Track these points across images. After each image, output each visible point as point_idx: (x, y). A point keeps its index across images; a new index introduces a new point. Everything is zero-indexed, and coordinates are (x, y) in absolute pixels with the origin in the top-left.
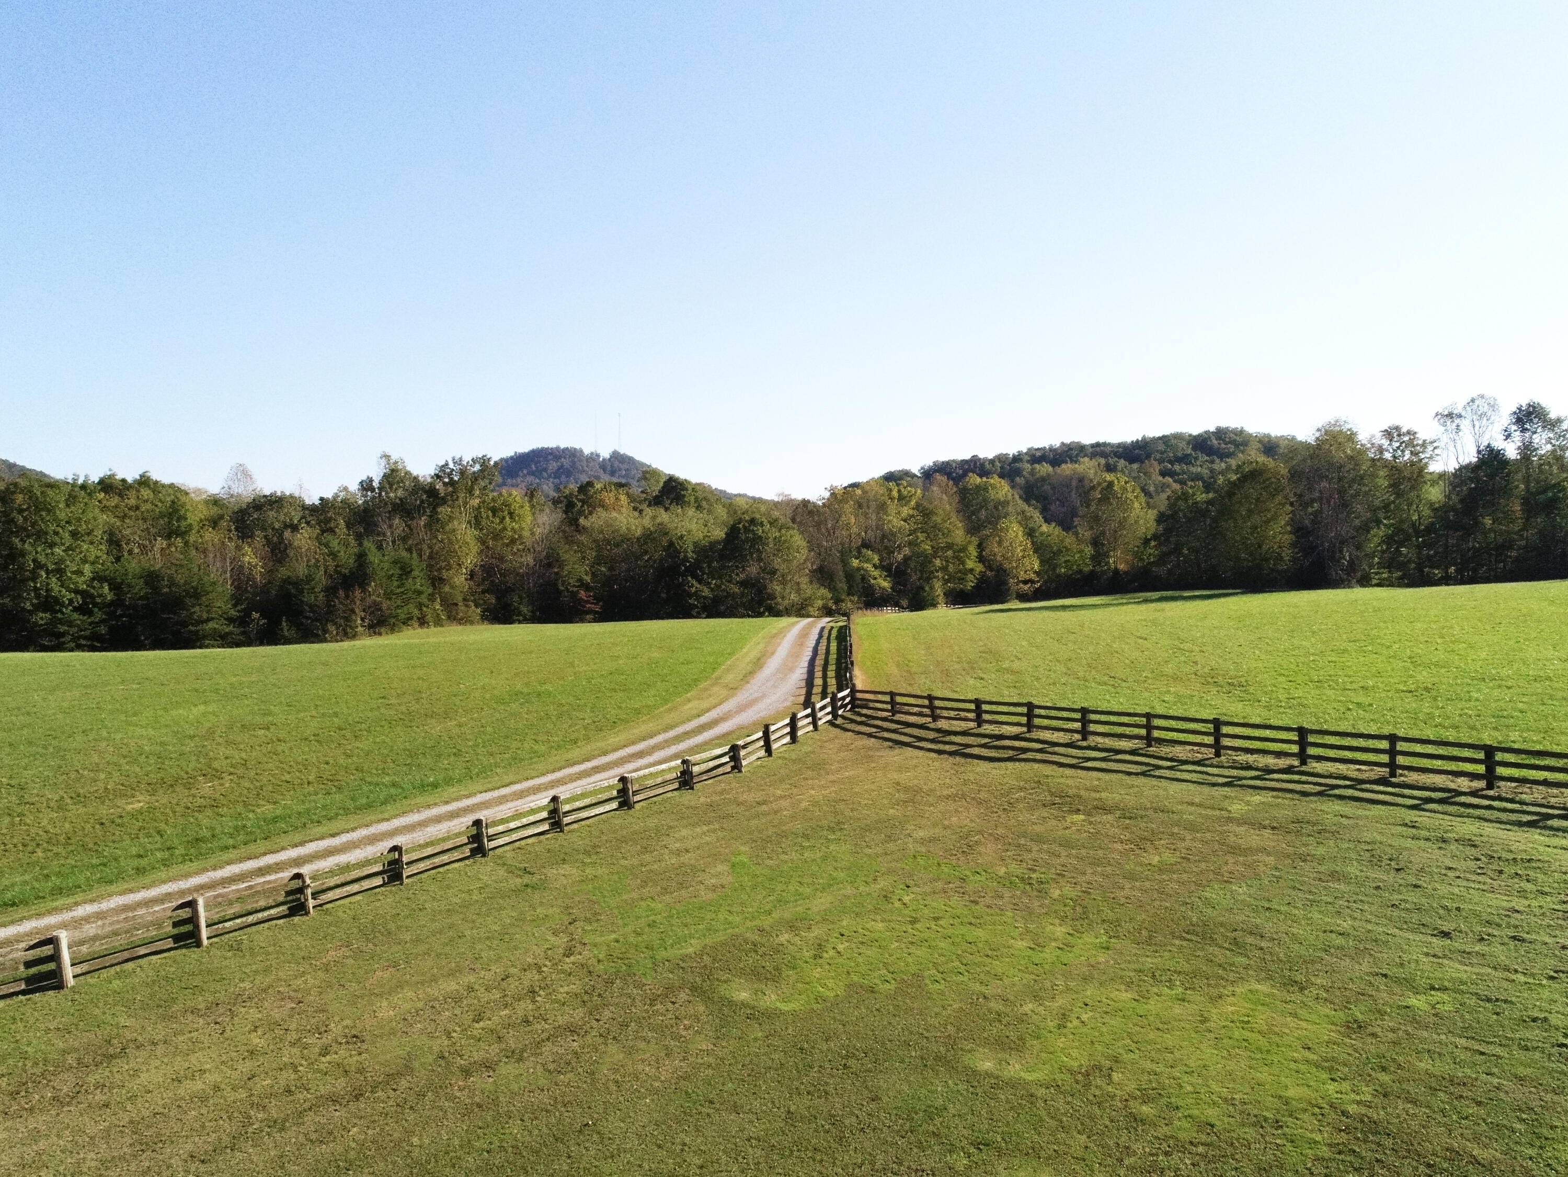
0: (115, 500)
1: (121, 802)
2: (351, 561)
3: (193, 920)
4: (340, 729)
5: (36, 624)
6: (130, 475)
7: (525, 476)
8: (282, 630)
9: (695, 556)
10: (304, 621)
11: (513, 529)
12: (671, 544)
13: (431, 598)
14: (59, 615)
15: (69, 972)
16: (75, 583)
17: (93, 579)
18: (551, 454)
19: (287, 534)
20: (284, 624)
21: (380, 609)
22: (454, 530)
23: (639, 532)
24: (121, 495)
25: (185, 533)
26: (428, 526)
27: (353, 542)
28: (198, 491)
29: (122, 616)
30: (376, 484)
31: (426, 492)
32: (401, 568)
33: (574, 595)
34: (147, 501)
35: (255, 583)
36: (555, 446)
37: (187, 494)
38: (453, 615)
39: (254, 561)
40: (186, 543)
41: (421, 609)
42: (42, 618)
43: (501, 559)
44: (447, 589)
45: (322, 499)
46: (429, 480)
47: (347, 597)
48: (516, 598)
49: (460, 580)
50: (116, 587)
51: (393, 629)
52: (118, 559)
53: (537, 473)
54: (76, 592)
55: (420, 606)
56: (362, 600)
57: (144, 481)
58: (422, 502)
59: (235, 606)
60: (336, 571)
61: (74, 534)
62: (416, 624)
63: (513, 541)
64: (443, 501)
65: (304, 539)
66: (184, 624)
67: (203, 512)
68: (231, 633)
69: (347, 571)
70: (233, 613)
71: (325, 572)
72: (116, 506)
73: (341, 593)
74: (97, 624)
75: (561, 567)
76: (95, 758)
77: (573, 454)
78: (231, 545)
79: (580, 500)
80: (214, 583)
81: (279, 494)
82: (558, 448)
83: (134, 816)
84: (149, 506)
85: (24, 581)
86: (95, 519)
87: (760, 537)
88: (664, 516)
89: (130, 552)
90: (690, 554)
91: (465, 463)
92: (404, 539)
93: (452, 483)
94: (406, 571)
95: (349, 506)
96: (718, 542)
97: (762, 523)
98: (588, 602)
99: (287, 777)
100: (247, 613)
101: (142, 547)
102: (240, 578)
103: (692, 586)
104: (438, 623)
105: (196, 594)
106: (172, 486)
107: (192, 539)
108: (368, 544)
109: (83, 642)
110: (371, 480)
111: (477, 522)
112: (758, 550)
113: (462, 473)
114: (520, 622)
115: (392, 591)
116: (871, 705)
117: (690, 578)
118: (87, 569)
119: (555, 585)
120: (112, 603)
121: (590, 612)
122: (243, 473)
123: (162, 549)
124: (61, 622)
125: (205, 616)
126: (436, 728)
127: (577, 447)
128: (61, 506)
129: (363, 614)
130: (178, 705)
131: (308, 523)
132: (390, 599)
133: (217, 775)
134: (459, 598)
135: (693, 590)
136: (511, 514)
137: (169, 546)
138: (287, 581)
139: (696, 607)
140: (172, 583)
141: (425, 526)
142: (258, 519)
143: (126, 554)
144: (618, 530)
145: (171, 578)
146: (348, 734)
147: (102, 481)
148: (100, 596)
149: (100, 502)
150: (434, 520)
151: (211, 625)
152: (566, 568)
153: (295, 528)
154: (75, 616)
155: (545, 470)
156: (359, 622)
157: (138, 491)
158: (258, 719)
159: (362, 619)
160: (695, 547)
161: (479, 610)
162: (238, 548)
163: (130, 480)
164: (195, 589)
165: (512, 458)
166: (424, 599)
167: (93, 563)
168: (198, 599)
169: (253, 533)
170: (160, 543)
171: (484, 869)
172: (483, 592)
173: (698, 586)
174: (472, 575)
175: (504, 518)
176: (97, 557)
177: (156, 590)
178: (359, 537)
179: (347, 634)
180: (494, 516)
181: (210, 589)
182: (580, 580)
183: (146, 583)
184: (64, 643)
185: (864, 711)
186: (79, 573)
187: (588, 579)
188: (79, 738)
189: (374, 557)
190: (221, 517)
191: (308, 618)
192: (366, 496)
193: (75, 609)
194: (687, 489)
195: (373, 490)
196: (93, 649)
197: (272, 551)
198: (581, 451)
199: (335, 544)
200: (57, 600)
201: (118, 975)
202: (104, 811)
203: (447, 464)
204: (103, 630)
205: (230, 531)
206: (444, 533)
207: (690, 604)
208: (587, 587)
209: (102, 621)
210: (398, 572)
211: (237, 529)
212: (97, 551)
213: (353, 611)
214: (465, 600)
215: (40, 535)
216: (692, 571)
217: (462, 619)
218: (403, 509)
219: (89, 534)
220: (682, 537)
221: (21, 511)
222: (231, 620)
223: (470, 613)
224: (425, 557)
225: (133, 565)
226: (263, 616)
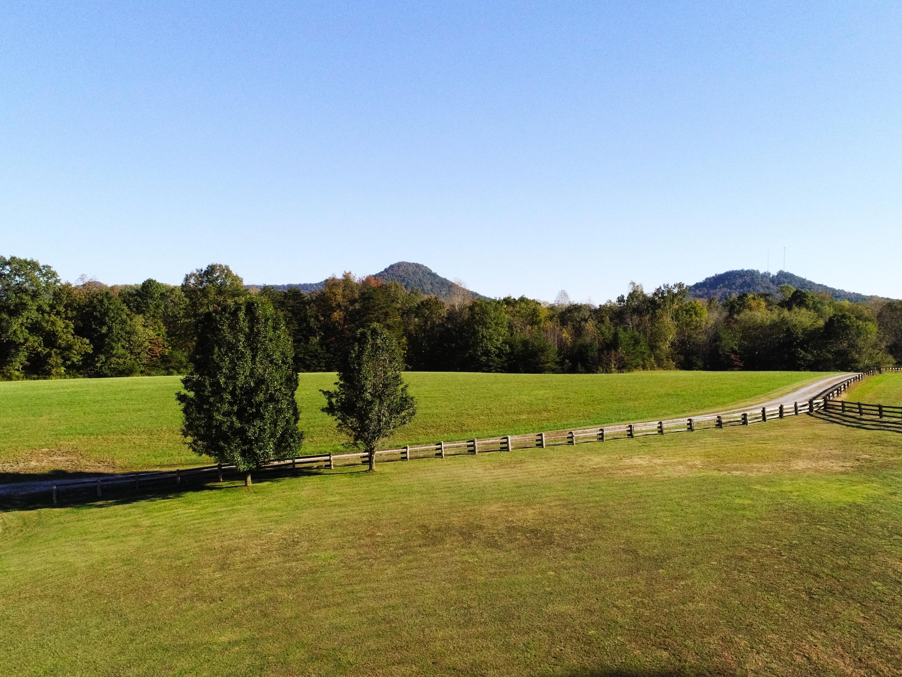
0: (511, 309)
1: (520, 416)
2: (611, 337)
3: (541, 440)
4: (593, 401)
5: (482, 361)
6: (516, 296)
7: (721, 288)
8: (578, 368)
9: (803, 337)
10: (588, 364)
11: (696, 321)
12: (788, 329)
13: (650, 356)
14: (490, 358)
15: (510, 447)
16: (496, 345)
17: (503, 343)
18: (738, 274)
19: (583, 323)
20: (579, 365)
21: (623, 360)
22: (663, 322)
23: (768, 323)
24: (513, 306)
25: (539, 322)
26: (651, 319)
27: (613, 328)
28: (545, 303)
29: (513, 359)
30: (625, 298)
31: (650, 302)
32: (634, 340)
33: (728, 357)
34: (523, 309)
35: (567, 346)
36: (741, 269)
37: (540, 304)
38: (660, 365)
39: (567, 336)
40: (539, 328)
41: (644, 361)
42: (484, 359)
43: (690, 337)
44: (658, 352)
45: (600, 306)
46: (651, 296)
47: (608, 354)
48: (695, 357)
49: (665, 347)
50: (511, 346)
51: (629, 370)
52: (512, 335)
53: (729, 286)
54: (497, 348)
55: (643, 360)
56: (615, 355)
57: (523, 299)
58: (648, 307)
59: (558, 356)
60: (604, 342)
61: (496, 324)
62: (641, 369)
63: (696, 328)
64: (659, 306)
65: (590, 326)
66: (537, 363)
67: (546, 313)
68: (557, 369)
69: (609, 341)
70: (558, 360)
71: (599, 342)
72: (511, 311)
73: (605, 352)
74: (504, 362)
75: (721, 341)
76: (510, 403)
77: (752, 274)
78: (558, 329)
79: (738, 305)
80: (550, 346)
81: (579, 304)
82: (742, 271)
83: (523, 420)
84: (524, 311)
85: (478, 343)
86: (504, 317)
87: (848, 326)
88: (786, 313)
89: (517, 331)
90: (800, 335)
91: (670, 287)
92: (638, 326)
93: (663, 297)
94: (637, 342)
95: (612, 310)
96: (821, 329)
97: (850, 317)
98: (736, 361)
99: (572, 414)
100: (563, 360)
101: (521, 329)
102: (561, 343)
103: (801, 353)
104: (652, 368)
105: (543, 350)
106: (534, 301)
107: (541, 326)
108: (620, 329)
109: (498, 370)
110: (623, 297)
111: (676, 317)
112: (847, 334)
113: (669, 292)
114: (697, 370)
115: (629, 352)
116: (836, 407)
117: (799, 349)
118: (501, 338)
119: (718, 351)
120: (510, 353)
121: (736, 366)
122: (564, 294)
123: (529, 330)
124: (491, 361)
125: (546, 360)
126: (630, 404)
127: (756, 269)
128: (492, 312)
129: (615, 362)
130: (536, 390)
131: (592, 318)
132: (628, 356)
133: (549, 411)
134: (664, 357)
135: (801, 356)
136: (696, 314)
137: (532, 329)
138: (582, 346)
139: (804, 366)
140: (533, 346)
141: (648, 319)
142: (570, 316)
143: (515, 333)
144: (756, 321)
145: (532, 343)
146: (596, 403)
147: (505, 300)
148: (505, 350)
149: (505, 309)
150: (654, 317)
151: (548, 365)
152: (723, 342)
153: (586, 321)
154: (496, 358)
155: (734, 284)
156: (613, 366)
157: (520, 304)
158: (564, 396)
159: (614, 365)
160: (803, 331)
161: (674, 363)
162: (561, 330)
163: (517, 299)
164: (542, 348)
165: (713, 277)
166: (645, 356)
167: (503, 336)
168: (543, 353)
169: (567, 323)
170: (529, 327)
171: (631, 441)
172: (678, 354)
173: (805, 354)
174: (673, 344)
175: (692, 315)
176: (505, 334)
177: (527, 348)
178: (616, 325)
179: (607, 371)
180: (686, 314)
181: (548, 348)
182: (732, 348)
183: (523, 345)
184: (491, 370)
185: (831, 410)
186: (498, 340)
187: (736, 348)
188: (505, 397)
189: (622, 335)
190: (554, 316)
191: (590, 363)
192: (620, 304)
193: (496, 356)
194: (807, 297)
195: (624, 301)
196: (501, 372)
197: (575, 332)
198: (758, 272)
199: (603, 328)
200: (489, 351)
201: (523, 451)
202: (515, 418)
203: (660, 288)
204: (506, 365)
205: (557, 322)
206: (658, 323)
207: (799, 364)
208: (734, 352)
209: (506, 361)
210: (633, 342)
211: (560, 321)
212: (504, 331)
213: (610, 361)
214: (667, 357)
215: (485, 324)
216: (801, 345)
217: (665, 367)
218: (637, 311)
219: (501, 324)
220: (795, 325)
221: (478, 314)
222: (556, 363)
223: (669, 364)
224: (648, 335)
225: (518, 337)
226: (570, 362)
